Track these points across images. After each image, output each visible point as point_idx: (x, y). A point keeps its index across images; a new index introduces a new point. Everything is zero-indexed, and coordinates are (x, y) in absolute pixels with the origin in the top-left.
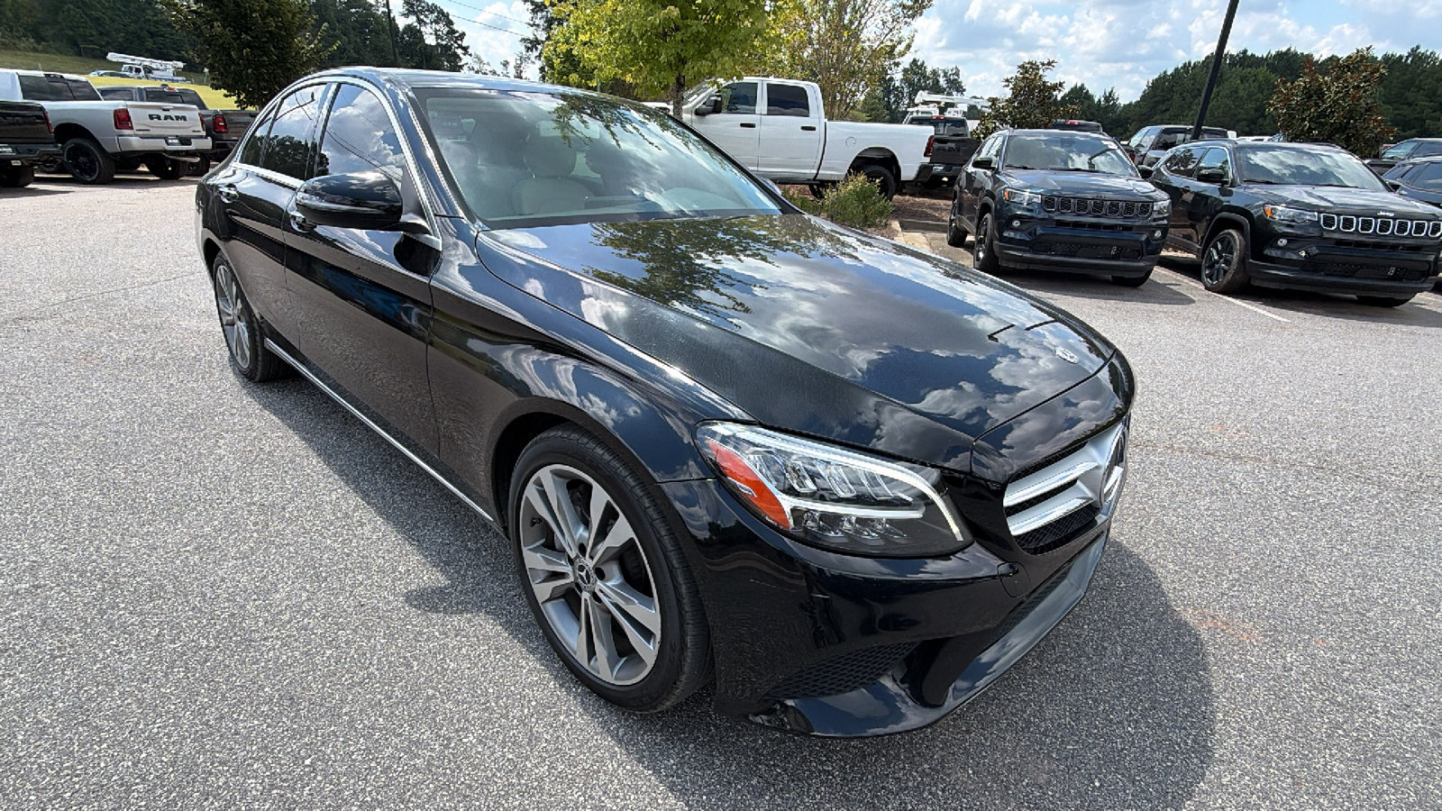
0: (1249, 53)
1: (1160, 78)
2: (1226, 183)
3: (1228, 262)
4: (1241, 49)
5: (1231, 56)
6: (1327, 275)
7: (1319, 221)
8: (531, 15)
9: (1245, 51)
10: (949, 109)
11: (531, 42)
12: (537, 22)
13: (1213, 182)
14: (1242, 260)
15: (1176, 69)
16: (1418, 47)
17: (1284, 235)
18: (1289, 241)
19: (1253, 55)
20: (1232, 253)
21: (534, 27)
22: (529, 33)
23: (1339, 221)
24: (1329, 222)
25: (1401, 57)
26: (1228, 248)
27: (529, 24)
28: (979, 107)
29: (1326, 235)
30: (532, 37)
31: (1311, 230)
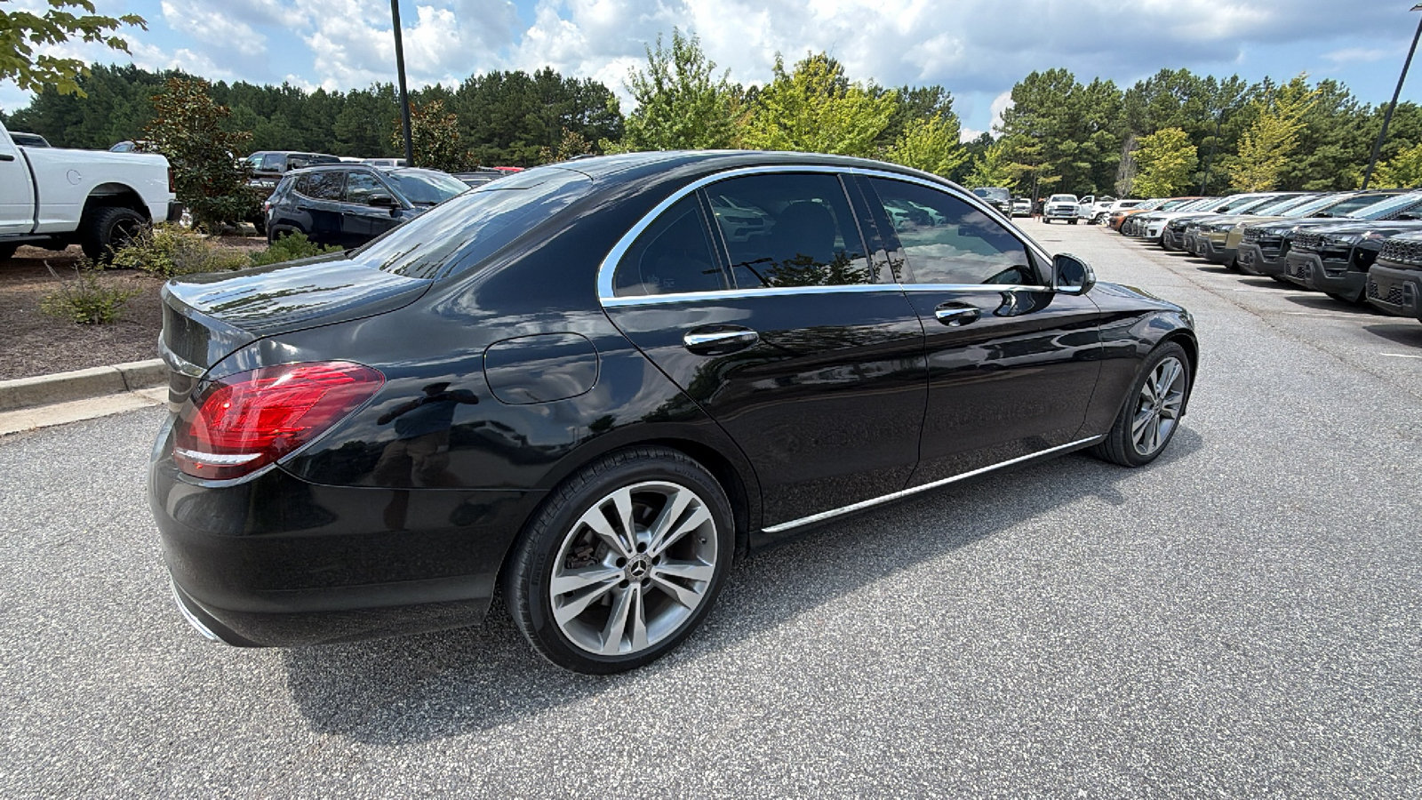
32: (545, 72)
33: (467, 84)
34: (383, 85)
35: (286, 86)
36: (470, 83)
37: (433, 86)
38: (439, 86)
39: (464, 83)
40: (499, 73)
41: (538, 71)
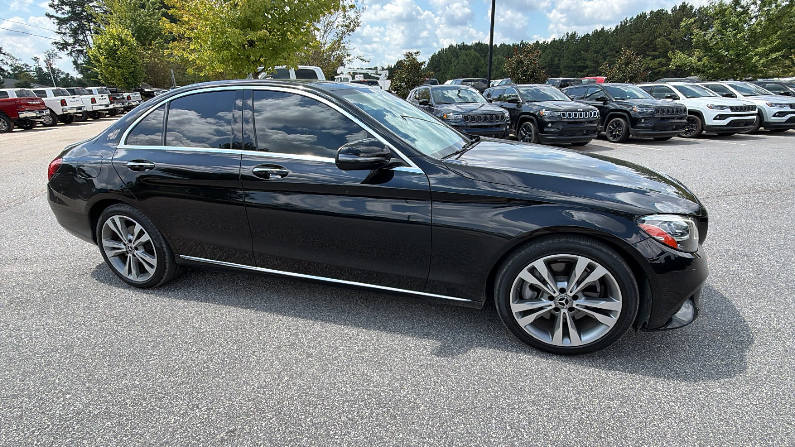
0: (465, 44)
1: (433, 56)
2: (520, 103)
3: (530, 136)
4: (462, 42)
5: (459, 45)
6: (567, 136)
7: (560, 115)
8: (58, 27)
9: (463, 43)
10: (356, 76)
11: (62, 44)
12: (63, 31)
13: (513, 103)
14: (536, 134)
15: (439, 52)
16: (523, 41)
17: (549, 122)
18: (552, 124)
19: (466, 45)
20: (531, 132)
21: (62, 35)
22: (59, 38)
23: (567, 114)
24: (564, 115)
25: (518, 44)
26: (529, 129)
27: (57, 32)
28: (370, 74)
29: (563, 120)
30: (61, 42)
31: (558, 119)
32: (681, 7)
33: (621, 25)
34: (570, 33)
35: (522, 43)
36: (623, 23)
37: (599, 29)
38: (603, 29)
39: (620, 24)
40: (645, 14)
41: (675, 7)
